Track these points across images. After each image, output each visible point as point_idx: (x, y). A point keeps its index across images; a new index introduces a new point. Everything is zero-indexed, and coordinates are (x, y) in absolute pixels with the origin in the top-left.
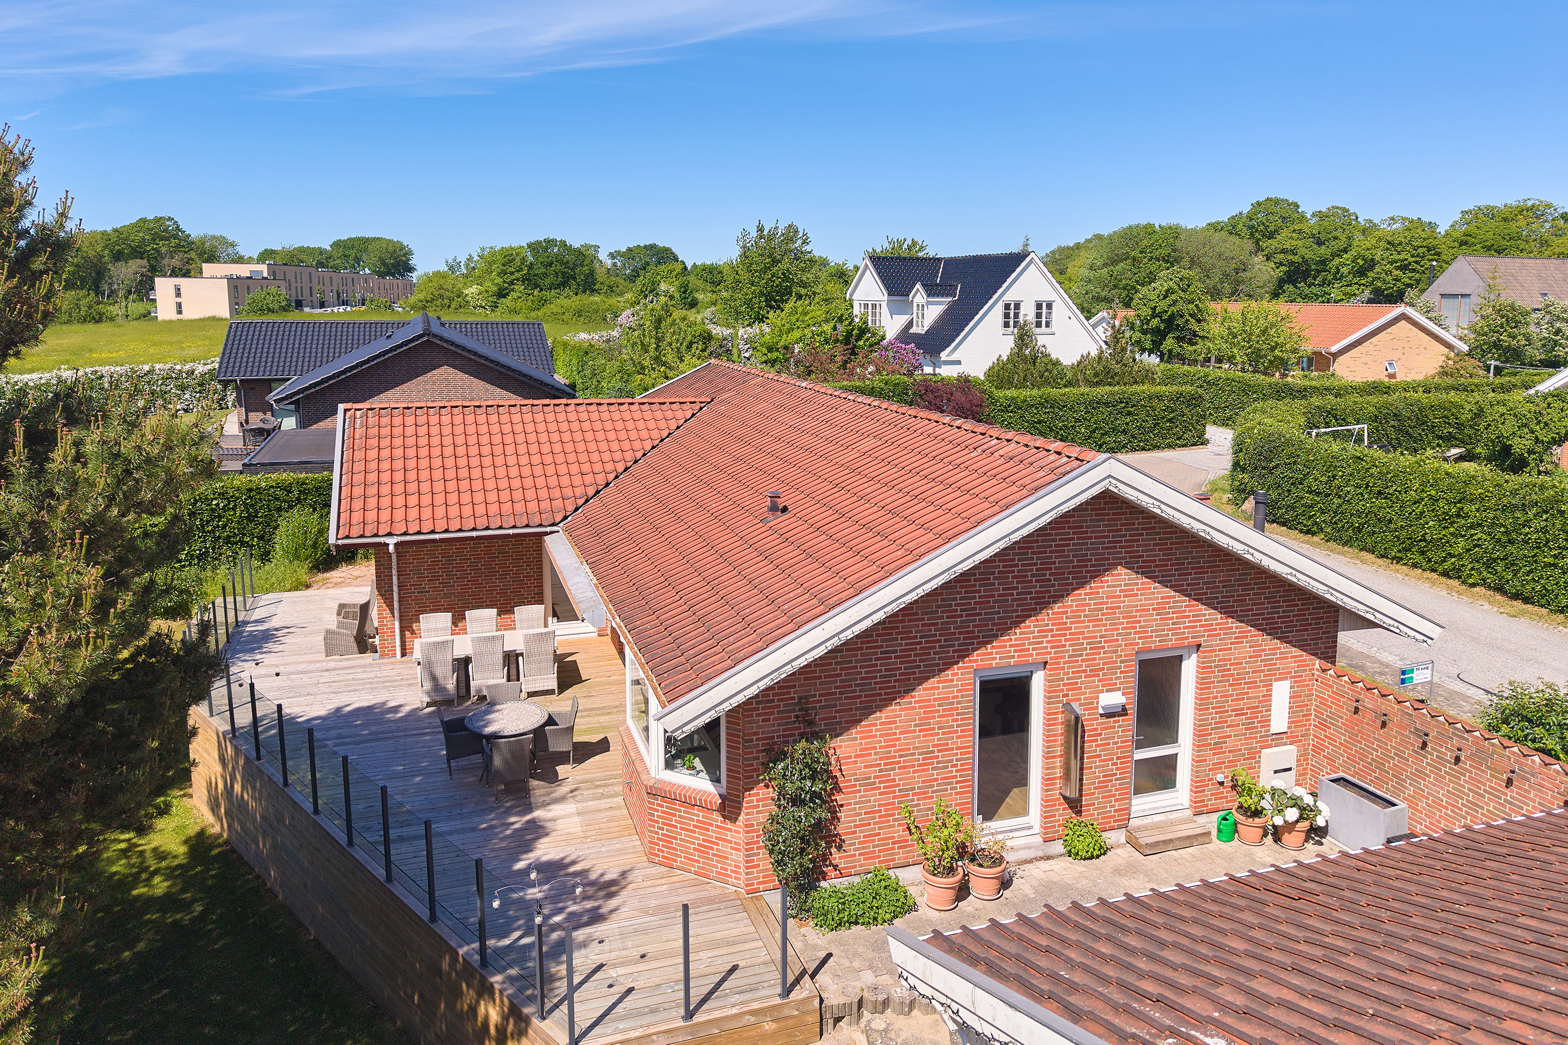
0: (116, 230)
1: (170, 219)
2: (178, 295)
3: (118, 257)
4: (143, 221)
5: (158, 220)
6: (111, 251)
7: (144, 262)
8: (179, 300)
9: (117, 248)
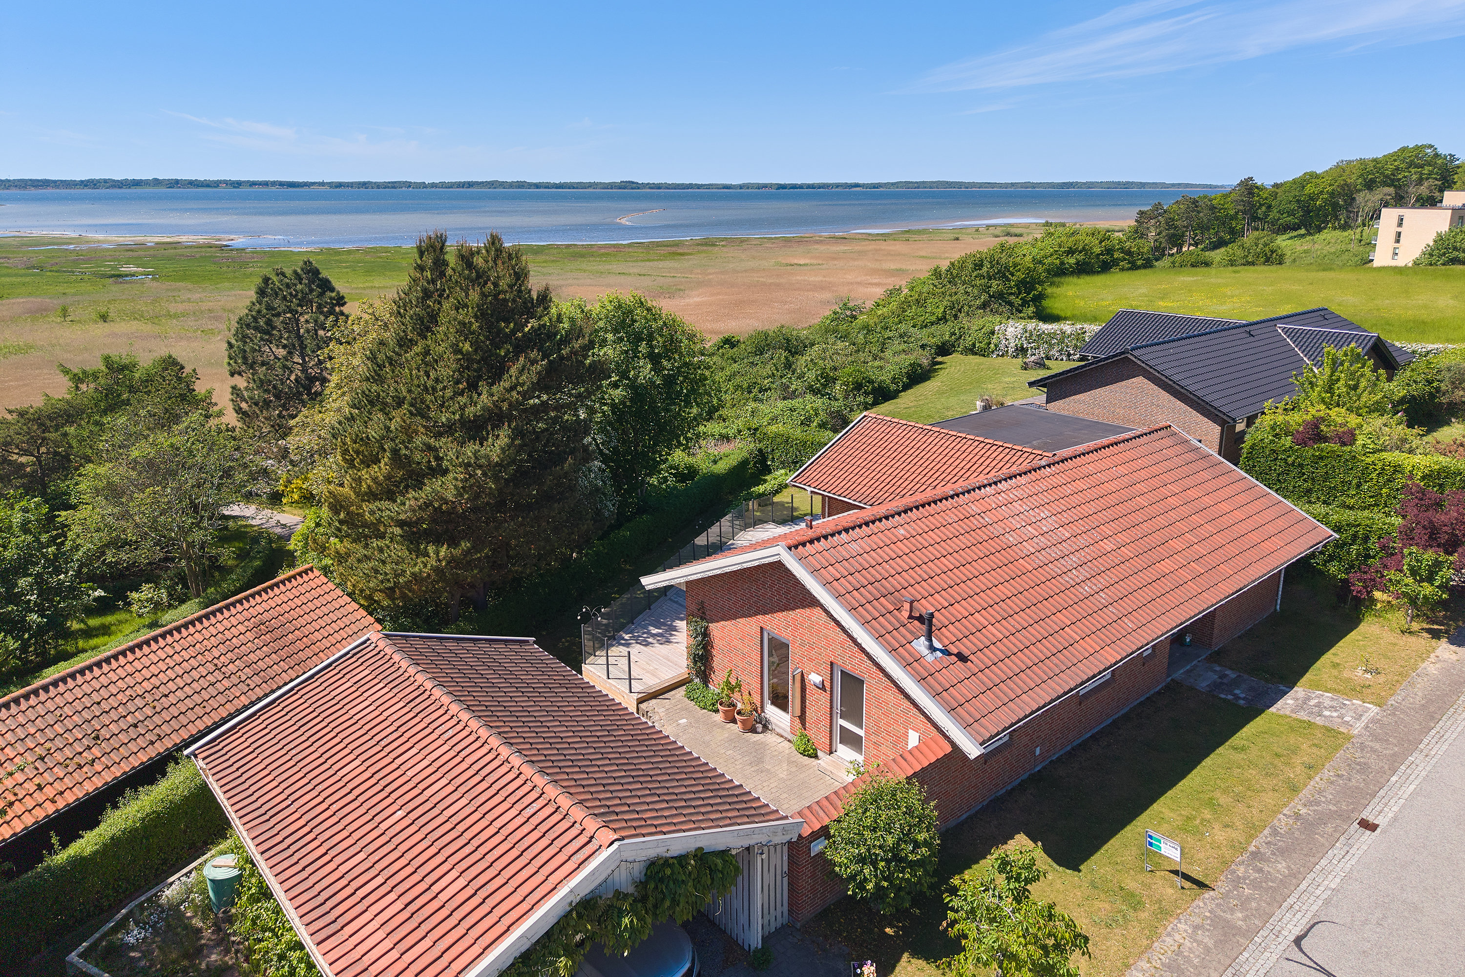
0: (1375, 160)
1: (1431, 146)
2: (1400, 224)
3: (1370, 185)
4: (1403, 149)
5: (1417, 147)
6: (1365, 180)
7: (1391, 190)
8: (1399, 230)
9: (1370, 177)
